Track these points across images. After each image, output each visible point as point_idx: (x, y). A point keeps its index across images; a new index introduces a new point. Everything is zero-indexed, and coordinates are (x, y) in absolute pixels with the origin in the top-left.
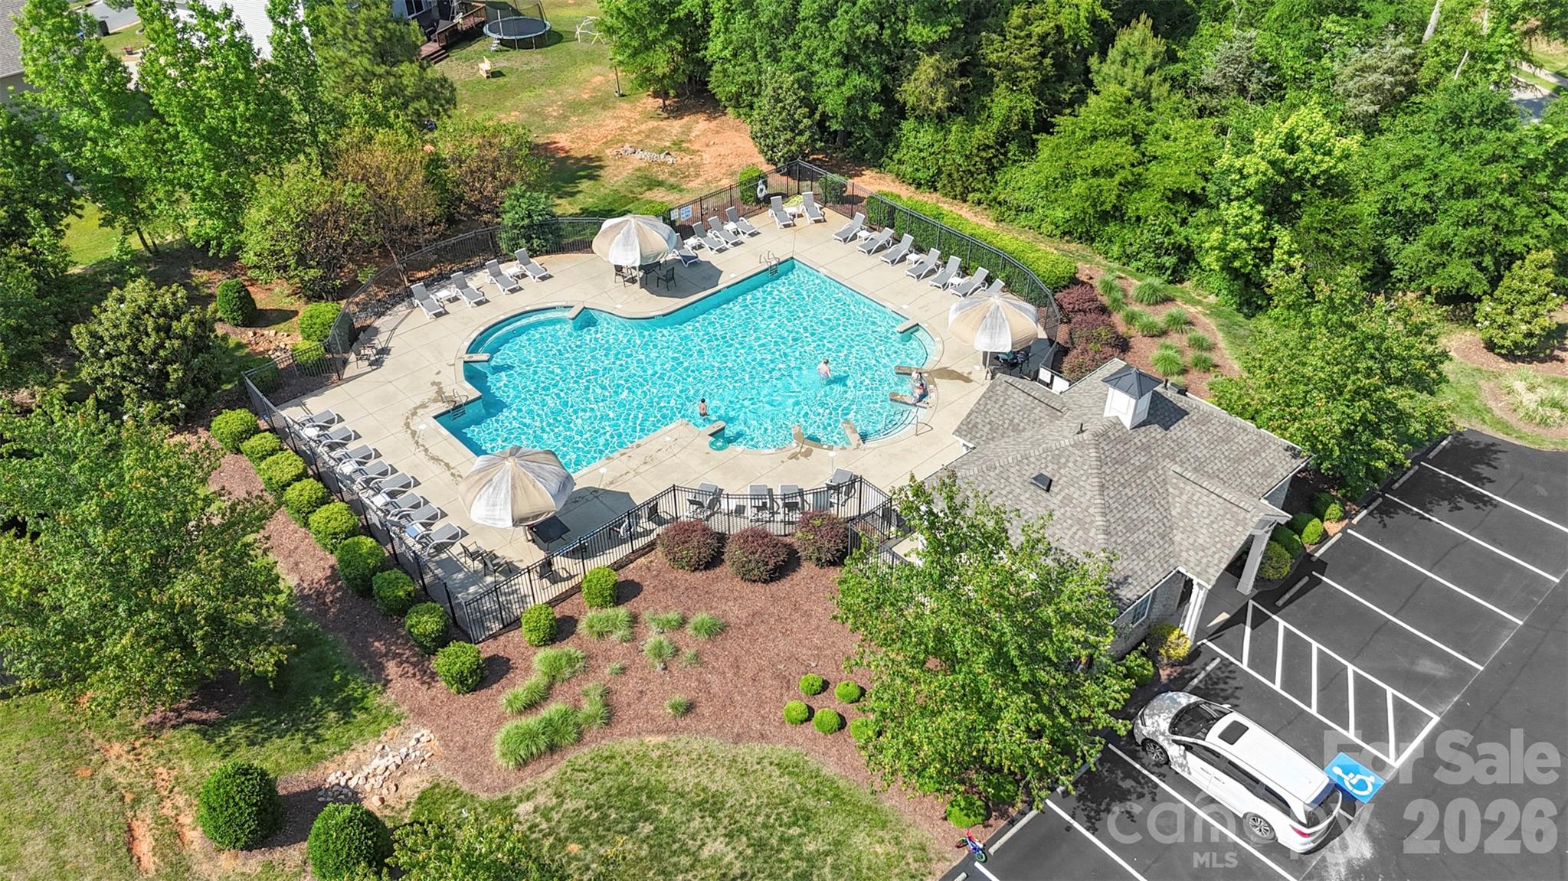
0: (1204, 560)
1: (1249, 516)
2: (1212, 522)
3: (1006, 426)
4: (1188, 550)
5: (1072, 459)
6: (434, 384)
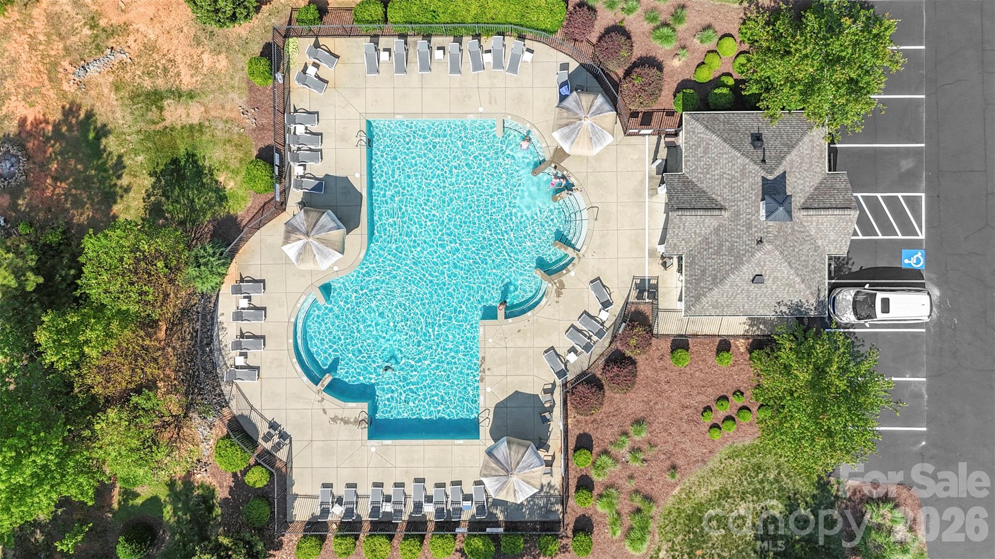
0: (838, 246)
1: (851, 216)
2: (834, 228)
3: (694, 236)
4: (827, 246)
5: (767, 261)
6: (334, 419)
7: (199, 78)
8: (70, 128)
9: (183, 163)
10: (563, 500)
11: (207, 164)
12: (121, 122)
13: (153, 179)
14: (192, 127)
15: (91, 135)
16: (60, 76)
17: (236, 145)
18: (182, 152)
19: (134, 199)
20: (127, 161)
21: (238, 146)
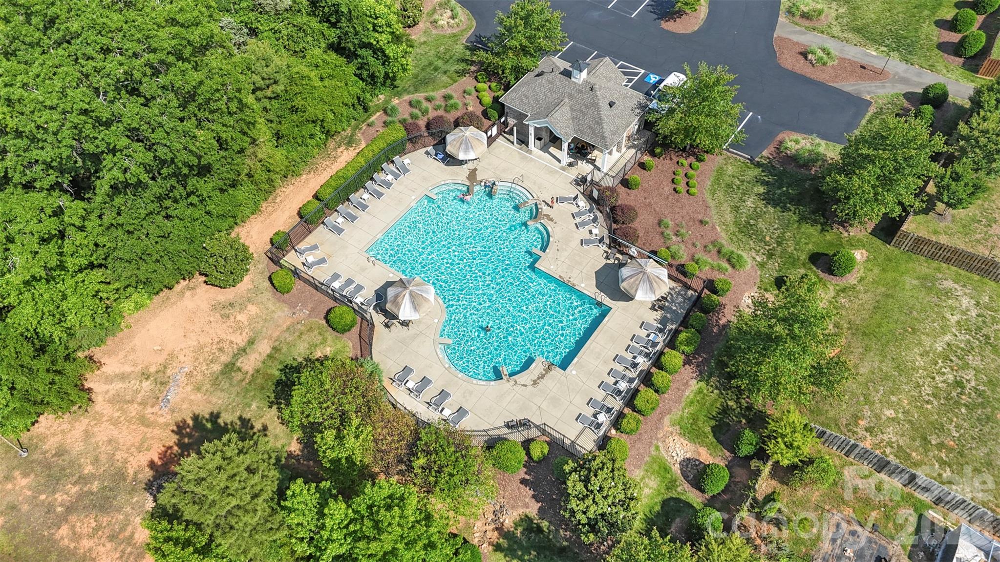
6: (535, 383)
7: (246, 331)
8: (190, 436)
9: (284, 378)
10: (688, 287)
11: (300, 360)
12: (220, 402)
13: (275, 407)
14: (270, 356)
15: (209, 425)
16: (152, 419)
17: (308, 331)
18: (277, 373)
19: (275, 428)
20: (247, 416)
21: (311, 329)
